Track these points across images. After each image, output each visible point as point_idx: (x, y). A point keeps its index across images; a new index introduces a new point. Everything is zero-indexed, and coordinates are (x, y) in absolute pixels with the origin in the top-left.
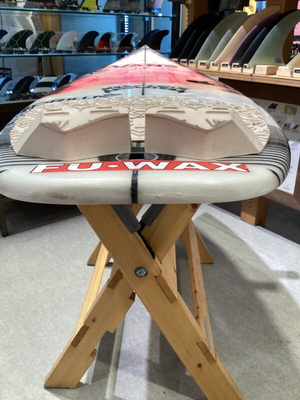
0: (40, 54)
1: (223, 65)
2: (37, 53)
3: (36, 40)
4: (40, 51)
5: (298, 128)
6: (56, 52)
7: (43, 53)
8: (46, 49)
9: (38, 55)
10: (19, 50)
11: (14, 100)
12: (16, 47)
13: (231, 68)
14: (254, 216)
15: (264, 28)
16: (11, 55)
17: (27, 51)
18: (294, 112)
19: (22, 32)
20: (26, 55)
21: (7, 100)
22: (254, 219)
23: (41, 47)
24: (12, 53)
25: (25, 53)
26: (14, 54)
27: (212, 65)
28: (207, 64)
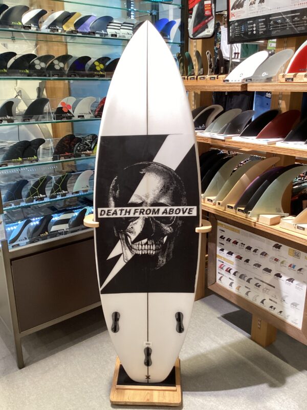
0: (59, 198)
1: (228, 207)
2: (56, 197)
3: (55, 184)
4: (59, 194)
5: (302, 270)
6: (73, 194)
7: (62, 196)
8: (64, 192)
9: (57, 199)
10: (39, 197)
11: (33, 242)
12: (36, 195)
13: (236, 211)
15: (266, 181)
17: (46, 197)
18: (298, 256)
19: (41, 180)
20: (46, 201)
21: (27, 243)
23: (59, 191)
24: (33, 202)
25: (45, 199)
26: (35, 202)
27: (217, 204)
28: (213, 202)
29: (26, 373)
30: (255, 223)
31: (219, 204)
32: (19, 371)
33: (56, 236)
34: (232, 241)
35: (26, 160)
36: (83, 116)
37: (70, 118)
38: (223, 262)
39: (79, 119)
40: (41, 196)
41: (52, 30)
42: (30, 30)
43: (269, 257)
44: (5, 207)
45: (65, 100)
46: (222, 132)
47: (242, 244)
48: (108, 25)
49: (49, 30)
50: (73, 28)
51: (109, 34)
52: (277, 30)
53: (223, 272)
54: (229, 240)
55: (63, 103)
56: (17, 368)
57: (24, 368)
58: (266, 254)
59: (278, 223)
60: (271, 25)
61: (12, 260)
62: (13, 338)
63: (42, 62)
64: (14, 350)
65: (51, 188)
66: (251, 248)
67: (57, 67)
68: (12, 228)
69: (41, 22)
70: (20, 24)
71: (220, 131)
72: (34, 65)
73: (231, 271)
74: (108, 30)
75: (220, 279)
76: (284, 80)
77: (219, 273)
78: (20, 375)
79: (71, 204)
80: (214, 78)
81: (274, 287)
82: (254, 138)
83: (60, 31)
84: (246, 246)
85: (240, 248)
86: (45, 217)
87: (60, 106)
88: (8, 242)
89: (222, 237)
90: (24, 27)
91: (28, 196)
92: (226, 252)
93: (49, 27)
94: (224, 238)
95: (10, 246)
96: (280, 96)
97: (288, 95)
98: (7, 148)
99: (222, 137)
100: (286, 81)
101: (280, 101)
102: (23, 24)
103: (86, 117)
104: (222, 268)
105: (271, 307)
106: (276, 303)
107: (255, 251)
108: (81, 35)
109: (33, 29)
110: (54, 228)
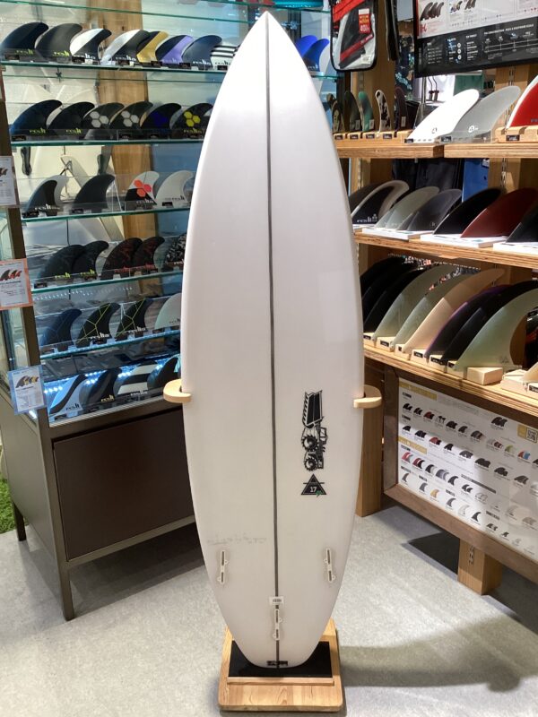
0: (131, 339)
1: (416, 354)
2: (126, 338)
3: (124, 317)
4: (132, 333)
6: (154, 332)
7: (136, 337)
8: (140, 329)
9: (128, 341)
10: (98, 337)
11: (90, 412)
12: (94, 334)
13: (428, 362)
14: (479, 579)
15: (480, 309)
16: (88, 348)
17: (111, 337)
18: (534, 438)
19: (103, 310)
20: (111, 344)
21: (79, 414)
22: (480, 584)
23: (132, 328)
24: (88, 345)
25: (108, 340)
26: (92, 346)
27: (397, 349)
28: (390, 346)
29: (77, 628)
30: (460, 381)
31: (400, 349)
32: (67, 623)
33: (126, 402)
34: (423, 414)
35: (77, 277)
36: (171, 203)
37: (150, 206)
38: (409, 449)
39: (165, 208)
40: (102, 335)
41: (120, 62)
42: (83, 64)
43: (486, 440)
44: (43, 354)
45: (140, 177)
46: (404, 228)
47: (440, 417)
48: (213, 51)
49: (114, 63)
50: (154, 58)
51: (214, 65)
52: (496, 52)
53: (410, 466)
54: (418, 411)
55: (138, 183)
56: (63, 619)
57: (74, 620)
58: (481, 434)
59: (499, 382)
60: (486, 45)
61: (54, 441)
62: (56, 571)
63: (104, 115)
64: (58, 591)
65: (119, 323)
66: (456, 424)
67: (128, 123)
68: (56, 389)
69: (101, 50)
70: (67, 54)
71: (401, 225)
72: (90, 120)
73: (423, 464)
74: (212, 58)
75: (404, 478)
76: (503, 138)
77: (402, 468)
78: (68, 630)
79: (153, 350)
80: (390, 135)
81: (494, 492)
82: (457, 236)
83: (132, 63)
84: (447, 422)
85: (437, 425)
86: (109, 371)
87: (132, 186)
88: (49, 411)
89: (407, 407)
90: (74, 59)
91: (81, 335)
92: (413, 431)
93: (113, 58)
94: (410, 408)
95: (51, 419)
96: (504, 165)
97: (516, 163)
98: (47, 258)
99: (404, 235)
100: (508, 139)
101: (504, 174)
102: (73, 54)
103: (176, 205)
104: (407, 460)
105: (490, 526)
106: (498, 518)
107: (463, 429)
108: (166, 68)
109: (89, 61)
110: (123, 390)
